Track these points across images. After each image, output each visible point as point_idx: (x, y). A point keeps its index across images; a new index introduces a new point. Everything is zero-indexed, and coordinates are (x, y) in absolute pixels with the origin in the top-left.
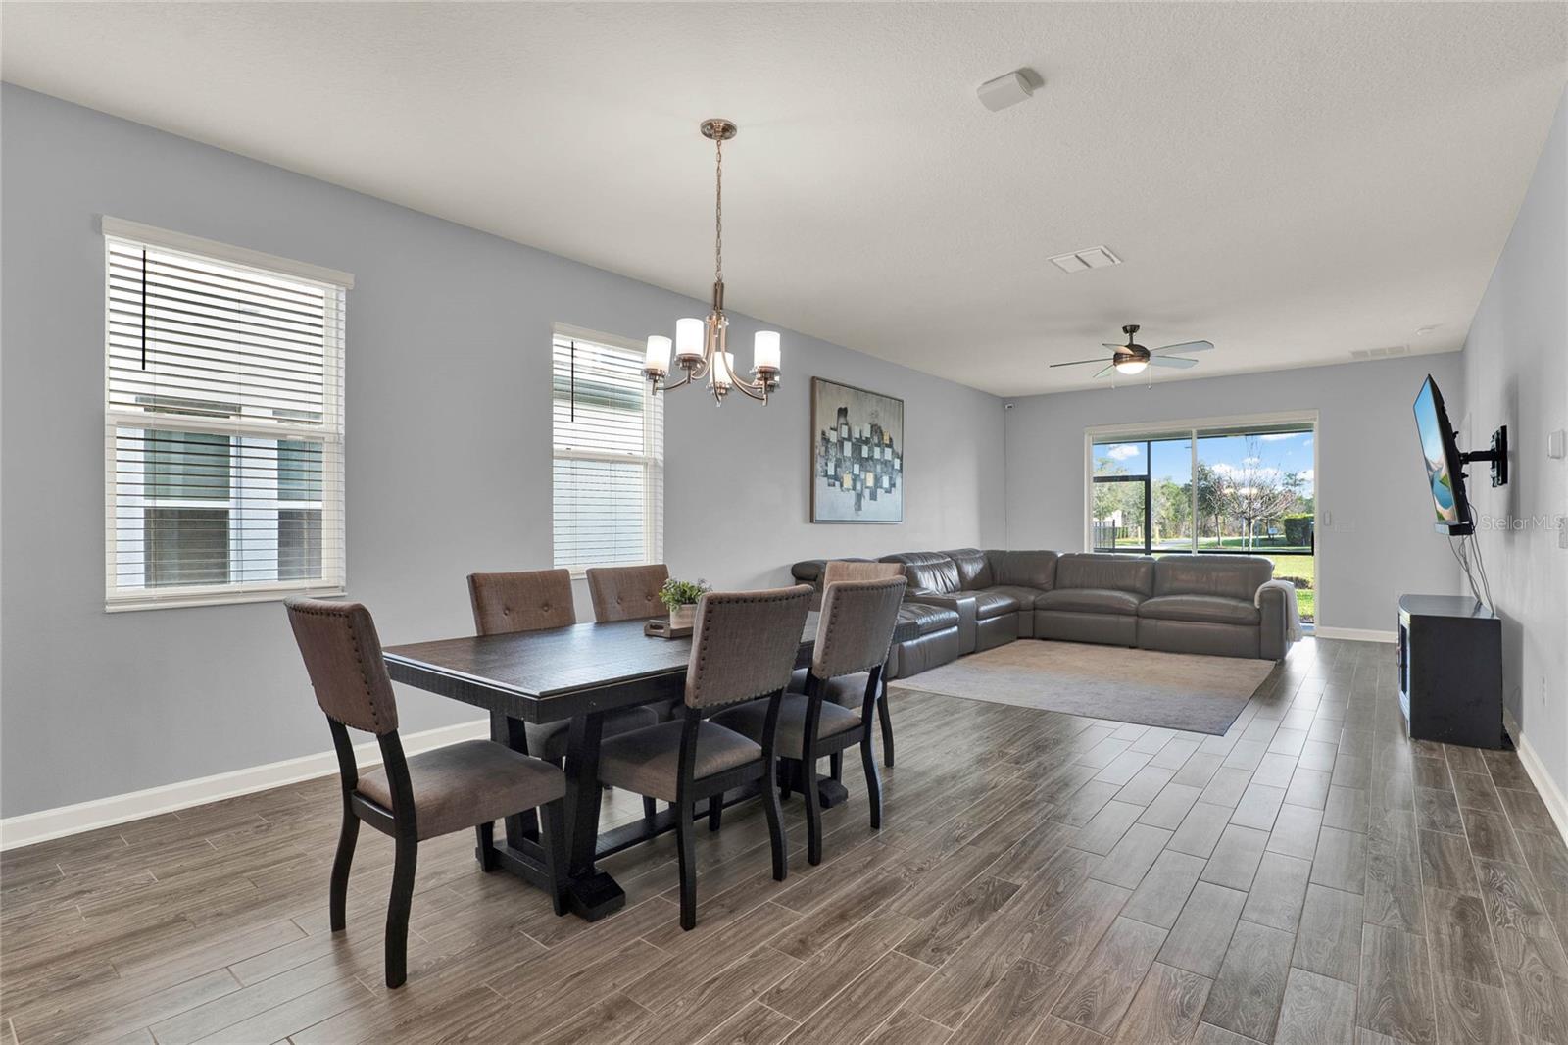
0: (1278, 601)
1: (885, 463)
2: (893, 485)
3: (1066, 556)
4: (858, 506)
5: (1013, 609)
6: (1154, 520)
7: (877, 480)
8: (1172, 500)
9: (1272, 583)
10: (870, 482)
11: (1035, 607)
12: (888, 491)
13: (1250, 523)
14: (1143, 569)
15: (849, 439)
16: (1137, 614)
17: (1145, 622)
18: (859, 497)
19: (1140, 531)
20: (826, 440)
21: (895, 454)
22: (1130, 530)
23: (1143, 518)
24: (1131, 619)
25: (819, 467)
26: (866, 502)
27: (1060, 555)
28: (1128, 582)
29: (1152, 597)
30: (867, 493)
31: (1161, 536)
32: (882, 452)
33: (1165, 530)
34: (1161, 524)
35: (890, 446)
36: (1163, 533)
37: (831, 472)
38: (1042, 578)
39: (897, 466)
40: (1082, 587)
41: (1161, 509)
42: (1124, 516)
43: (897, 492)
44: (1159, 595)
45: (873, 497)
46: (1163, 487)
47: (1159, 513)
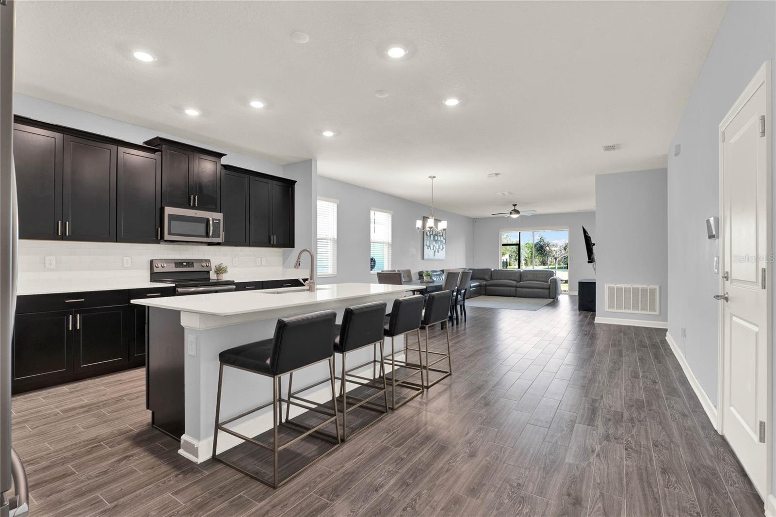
0: (555, 282)
1: (441, 241)
2: (443, 248)
3: (494, 270)
4: (434, 255)
5: (479, 286)
6: (522, 259)
7: (439, 246)
8: (530, 250)
9: (554, 277)
10: (437, 248)
11: (486, 286)
12: (442, 250)
13: (556, 260)
14: (518, 274)
15: (432, 234)
16: (516, 287)
17: (518, 289)
18: (435, 252)
19: (517, 263)
20: (427, 235)
21: (443, 238)
22: (512, 263)
23: (517, 257)
24: (514, 288)
25: (425, 243)
26: (436, 253)
27: (492, 270)
28: (513, 278)
29: (521, 282)
30: (437, 251)
31: (525, 265)
32: (440, 238)
33: (527, 263)
34: (525, 260)
35: (442, 236)
36: (526, 264)
37: (428, 245)
38: (487, 277)
39: (444, 242)
40: (500, 279)
41: (524, 253)
42: (510, 256)
43: (444, 250)
44: (522, 281)
45: (438, 252)
46: (526, 244)
47: (524, 255)
